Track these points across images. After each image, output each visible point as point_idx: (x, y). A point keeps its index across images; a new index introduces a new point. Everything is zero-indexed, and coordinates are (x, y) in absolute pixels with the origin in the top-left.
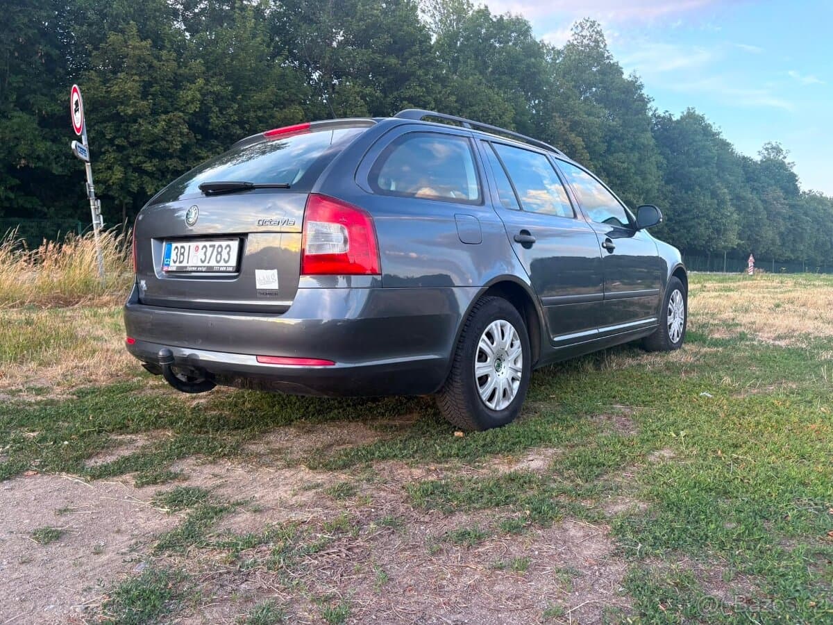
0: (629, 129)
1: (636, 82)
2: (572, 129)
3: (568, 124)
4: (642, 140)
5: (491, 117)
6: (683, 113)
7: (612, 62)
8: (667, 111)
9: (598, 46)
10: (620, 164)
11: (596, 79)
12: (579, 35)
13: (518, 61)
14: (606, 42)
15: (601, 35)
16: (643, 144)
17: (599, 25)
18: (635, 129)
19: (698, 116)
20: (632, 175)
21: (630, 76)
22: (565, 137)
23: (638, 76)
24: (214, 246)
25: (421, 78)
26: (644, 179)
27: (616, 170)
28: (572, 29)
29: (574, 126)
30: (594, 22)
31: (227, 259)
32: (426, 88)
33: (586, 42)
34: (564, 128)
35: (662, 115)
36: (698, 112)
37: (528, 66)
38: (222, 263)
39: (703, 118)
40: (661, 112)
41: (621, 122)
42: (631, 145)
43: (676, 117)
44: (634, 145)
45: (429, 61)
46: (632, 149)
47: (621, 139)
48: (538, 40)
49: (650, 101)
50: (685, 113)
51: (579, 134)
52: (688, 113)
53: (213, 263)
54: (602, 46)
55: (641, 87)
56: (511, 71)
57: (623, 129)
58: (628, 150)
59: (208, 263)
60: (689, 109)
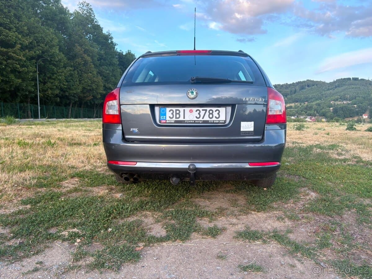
0: (108, 56)
1: (110, 35)
2: (85, 52)
3: (83, 50)
4: (114, 61)
5: (46, 41)
6: (126, 52)
7: (98, 24)
8: (121, 50)
9: (91, 15)
10: (106, 71)
11: (92, 31)
12: (82, 8)
13: (56, 15)
14: (95, 14)
15: (92, 11)
16: (114, 63)
17: (91, 6)
18: (110, 56)
19: (132, 54)
20: (110, 76)
21: (107, 33)
22: (82, 56)
23: (110, 33)
24: (206, 110)
25: (7, 14)
26: (115, 79)
27: (104, 74)
28: (78, 5)
29: (86, 51)
30: (88, 4)
31: (217, 116)
32: (10, 20)
33: (85, 12)
34: (81, 52)
35: (119, 52)
36: (132, 52)
37: (61, 19)
38: (214, 119)
39: (134, 55)
40: (118, 50)
41: (104, 52)
42: (109, 63)
43: (124, 54)
44: (110, 63)
45: (11, 5)
46: (110, 65)
47: (105, 60)
48: (65, 7)
49: (116, 45)
50: (127, 52)
51: (88, 55)
52: (128, 52)
53: (206, 118)
54: (93, 16)
55: (111, 38)
56: (53, 20)
57: (105, 56)
58: (108, 65)
59: (203, 118)
60: (128, 50)
